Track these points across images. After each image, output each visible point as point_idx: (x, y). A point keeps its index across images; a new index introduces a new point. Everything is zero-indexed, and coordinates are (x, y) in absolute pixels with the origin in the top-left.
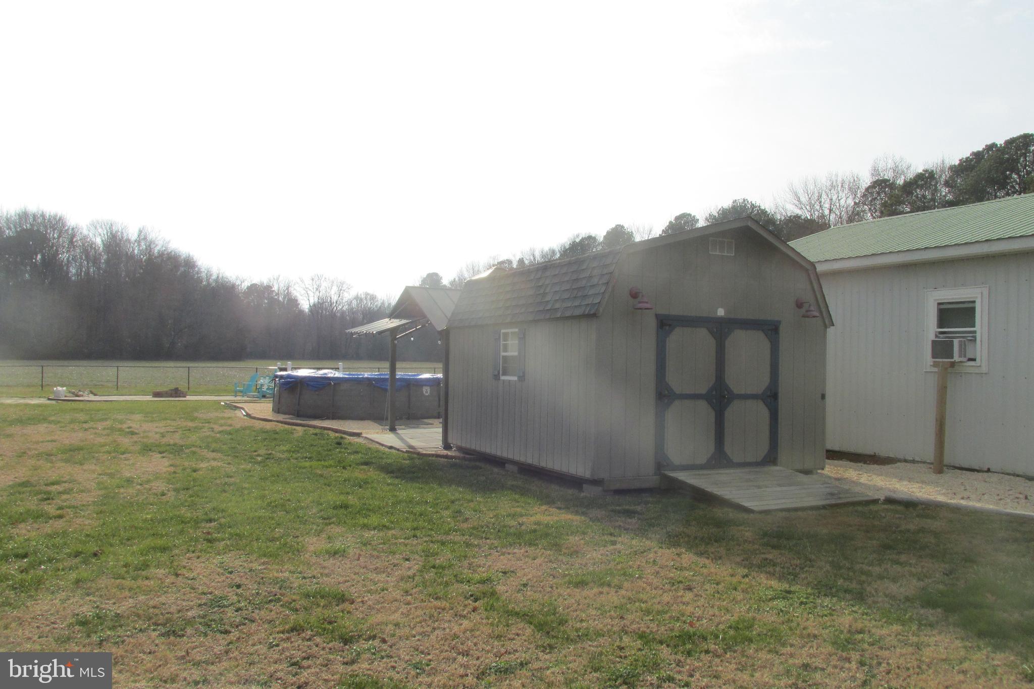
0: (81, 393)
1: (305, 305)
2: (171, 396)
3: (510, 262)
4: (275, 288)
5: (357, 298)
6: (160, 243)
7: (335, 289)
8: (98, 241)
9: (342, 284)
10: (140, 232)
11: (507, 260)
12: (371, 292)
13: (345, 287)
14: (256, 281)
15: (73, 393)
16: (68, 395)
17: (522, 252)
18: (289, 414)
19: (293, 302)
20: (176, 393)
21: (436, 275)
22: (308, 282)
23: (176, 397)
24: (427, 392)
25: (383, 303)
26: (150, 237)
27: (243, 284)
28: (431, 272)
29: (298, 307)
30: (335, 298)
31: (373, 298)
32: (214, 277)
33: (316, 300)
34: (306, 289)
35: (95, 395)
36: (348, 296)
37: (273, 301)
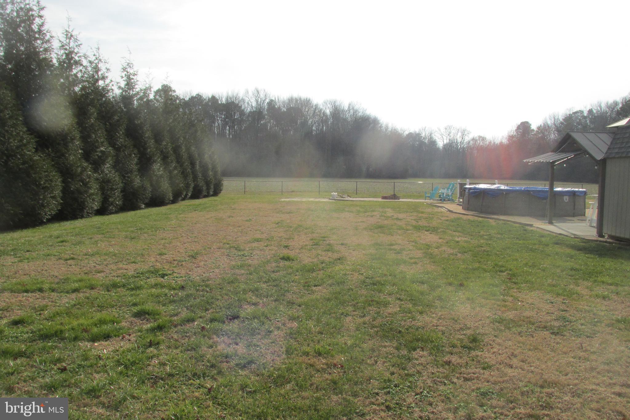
0: (344, 196)
1: (440, 144)
2: (392, 199)
3: (582, 112)
4: (423, 135)
5: (473, 139)
6: (361, 111)
7: (460, 134)
8: (328, 112)
9: (464, 131)
10: (350, 105)
11: (580, 111)
12: (482, 135)
13: (466, 133)
14: (412, 131)
15: (340, 196)
16: (338, 197)
17: (592, 105)
18: (476, 211)
19: (433, 143)
20: (395, 197)
21: (527, 123)
22: (443, 130)
23: (395, 199)
24: (566, 200)
25: (490, 142)
26: (356, 108)
27: (405, 133)
28: (524, 121)
29: (436, 146)
30: (459, 140)
31: (483, 139)
32: (390, 129)
33: (448, 141)
34: (442, 135)
35: (351, 197)
36: (467, 139)
37: (422, 143)
